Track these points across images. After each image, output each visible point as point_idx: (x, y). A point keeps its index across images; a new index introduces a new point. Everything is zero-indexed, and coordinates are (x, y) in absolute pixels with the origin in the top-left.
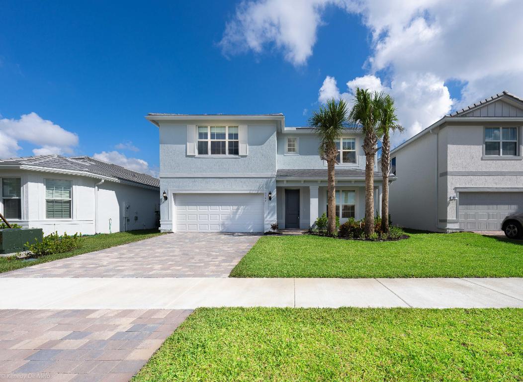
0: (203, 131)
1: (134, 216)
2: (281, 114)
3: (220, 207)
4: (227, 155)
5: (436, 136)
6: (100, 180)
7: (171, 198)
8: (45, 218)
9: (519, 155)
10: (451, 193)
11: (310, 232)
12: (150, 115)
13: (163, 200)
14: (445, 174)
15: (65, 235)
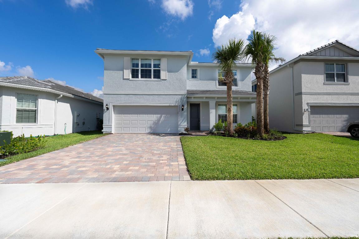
0: (135, 62)
1: (83, 121)
2: (191, 51)
3: (147, 115)
4: (152, 79)
5: (292, 69)
6: (59, 95)
7: (111, 108)
8: (15, 123)
9: (347, 82)
10: (305, 107)
11: (211, 133)
12: (98, 49)
13: (106, 110)
14: (301, 94)
15: (31, 137)
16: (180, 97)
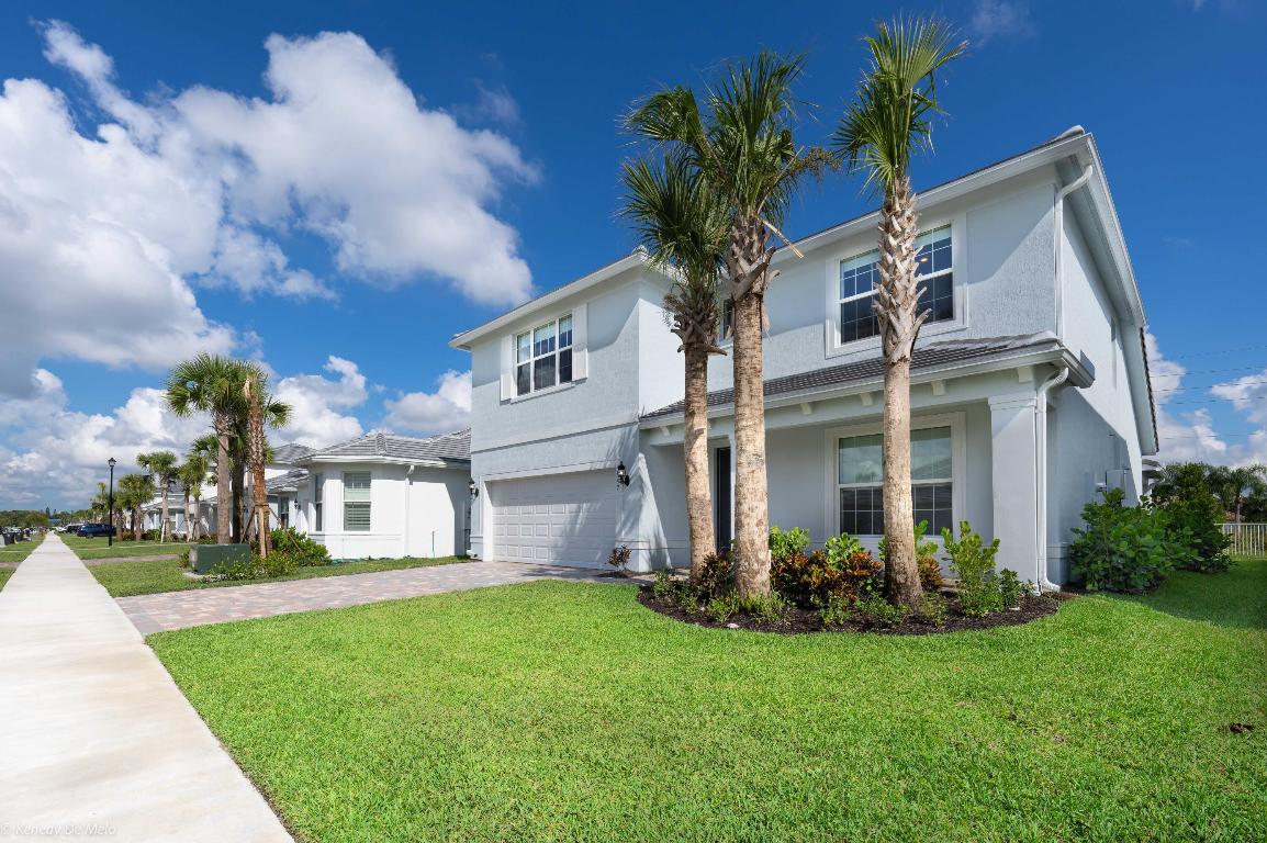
0: (525, 343)
4: (558, 384)
7: (483, 491)
8: (342, 531)
13: (474, 496)
15: (370, 558)
16: (618, 432)
